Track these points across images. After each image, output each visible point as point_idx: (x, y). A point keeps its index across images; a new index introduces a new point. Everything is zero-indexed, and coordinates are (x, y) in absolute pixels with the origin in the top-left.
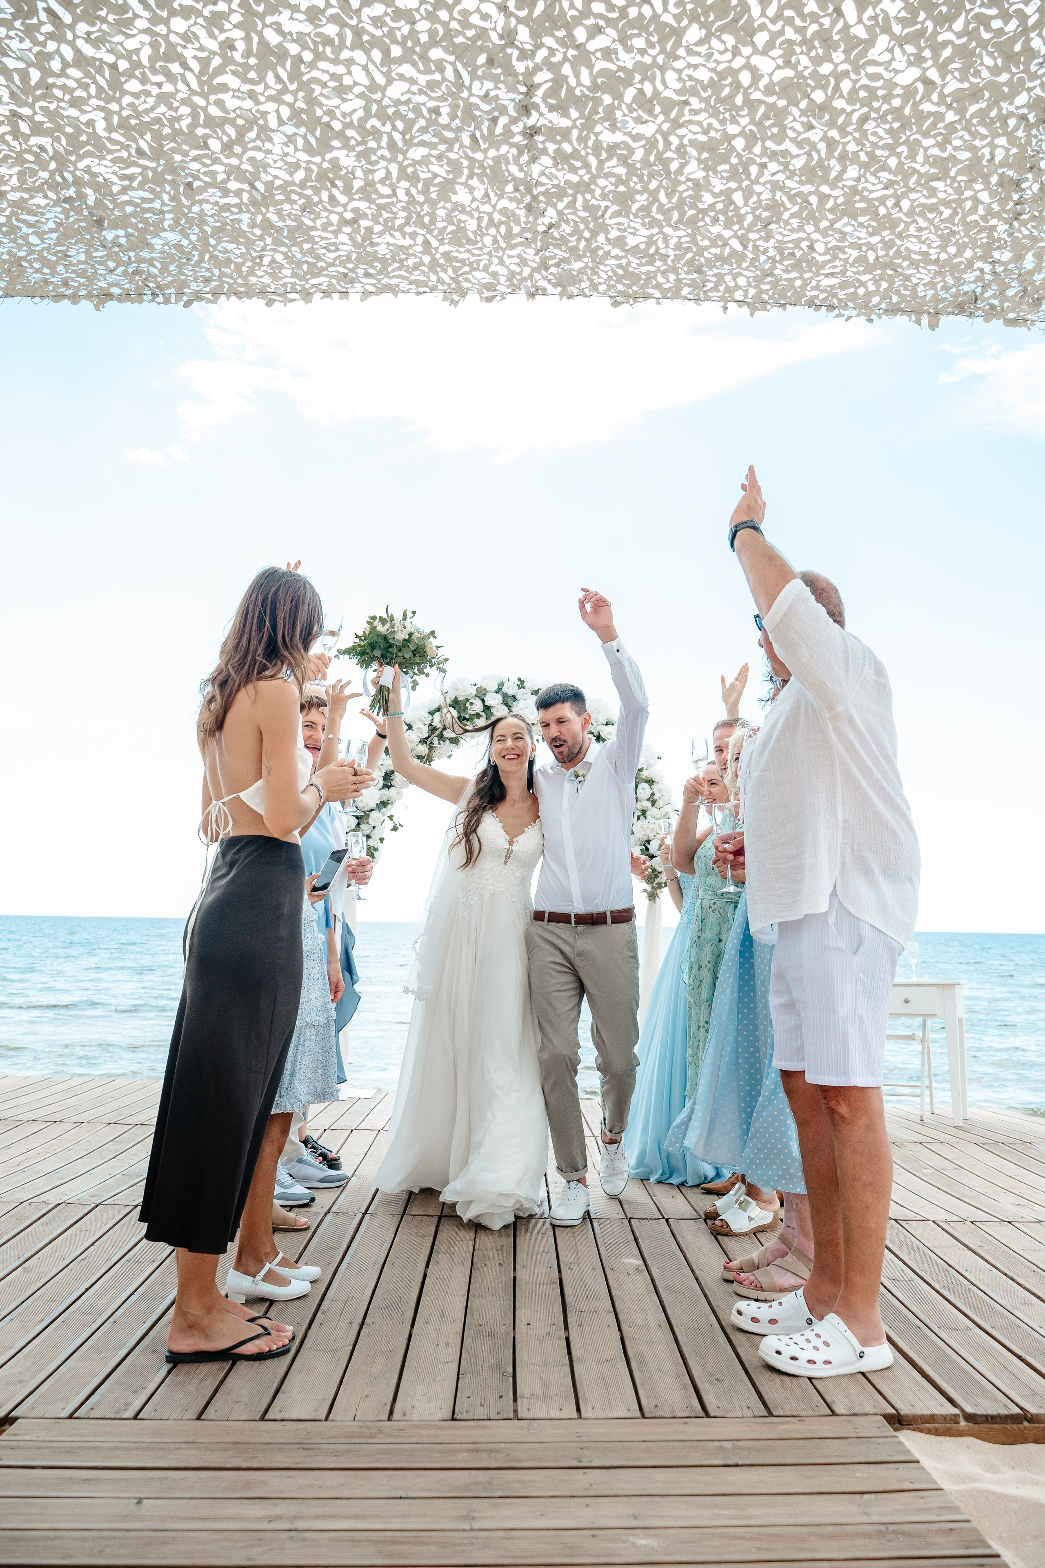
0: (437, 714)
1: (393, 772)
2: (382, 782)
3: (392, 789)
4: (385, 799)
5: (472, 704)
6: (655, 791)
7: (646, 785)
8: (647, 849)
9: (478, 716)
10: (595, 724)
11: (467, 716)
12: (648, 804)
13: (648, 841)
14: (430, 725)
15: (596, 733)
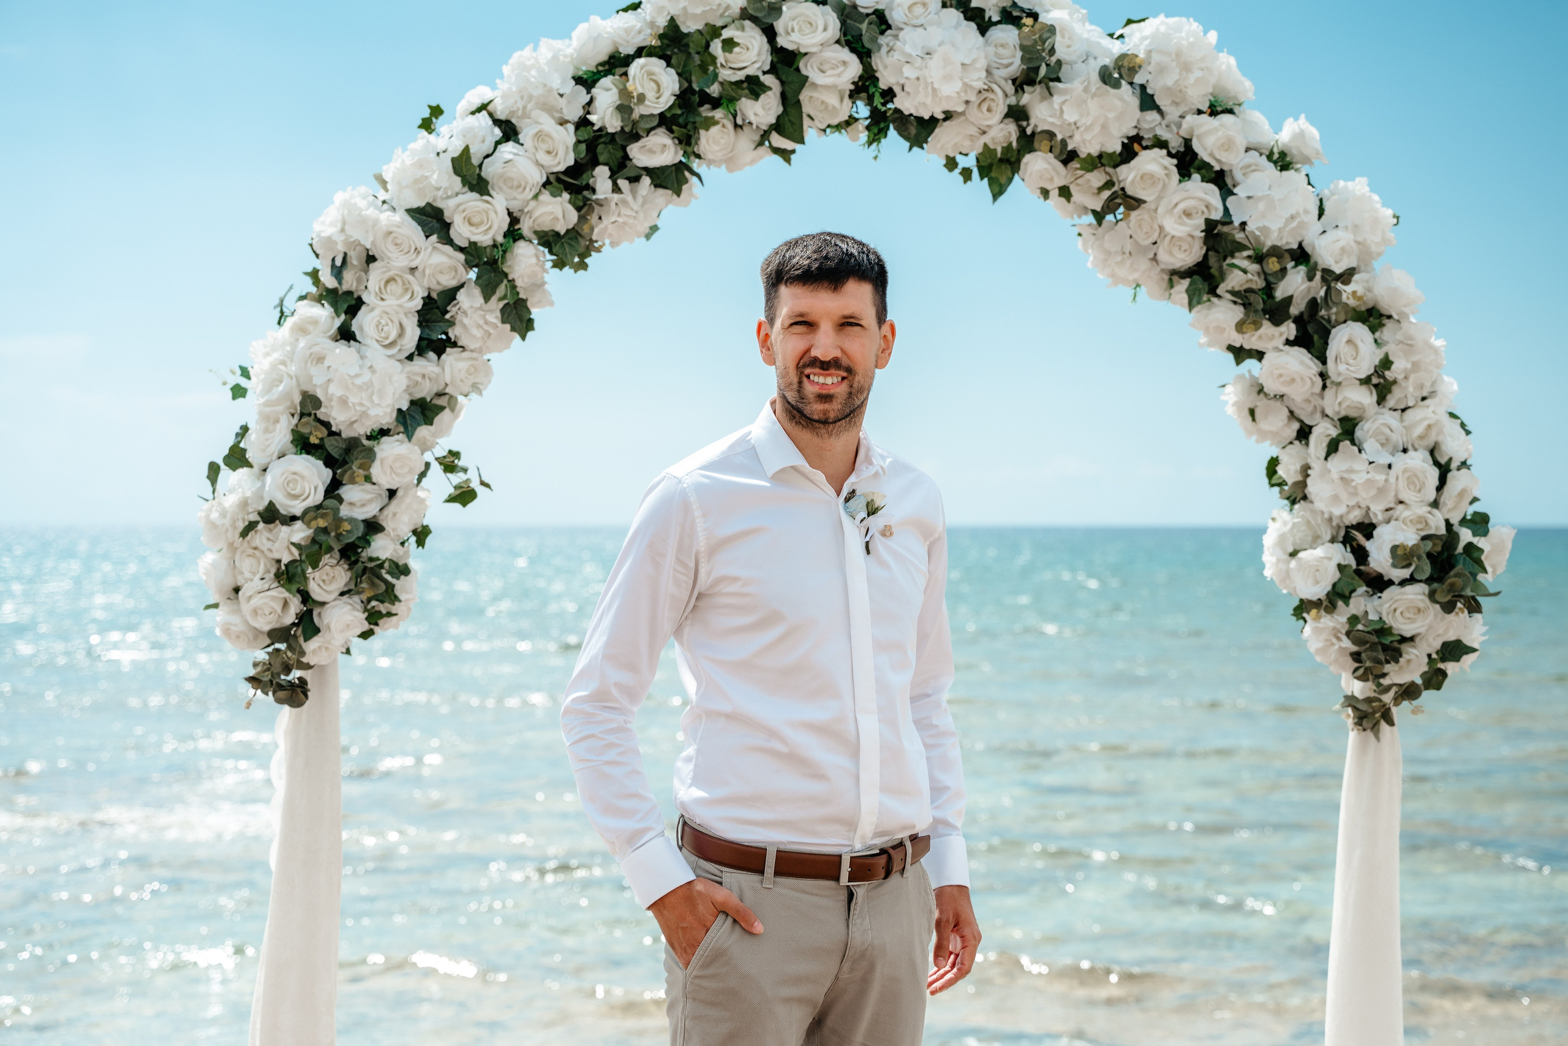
0: (606, 81)
1: (451, 295)
2: (413, 334)
3: (450, 354)
4: (425, 391)
5: (729, 44)
6: (1392, 349)
7: (1358, 331)
8: (1361, 555)
9: (753, 87)
10: (1172, 113)
11: (714, 90)
12: (1365, 398)
13: (1367, 529)
14: (583, 123)
15: (1176, 144)
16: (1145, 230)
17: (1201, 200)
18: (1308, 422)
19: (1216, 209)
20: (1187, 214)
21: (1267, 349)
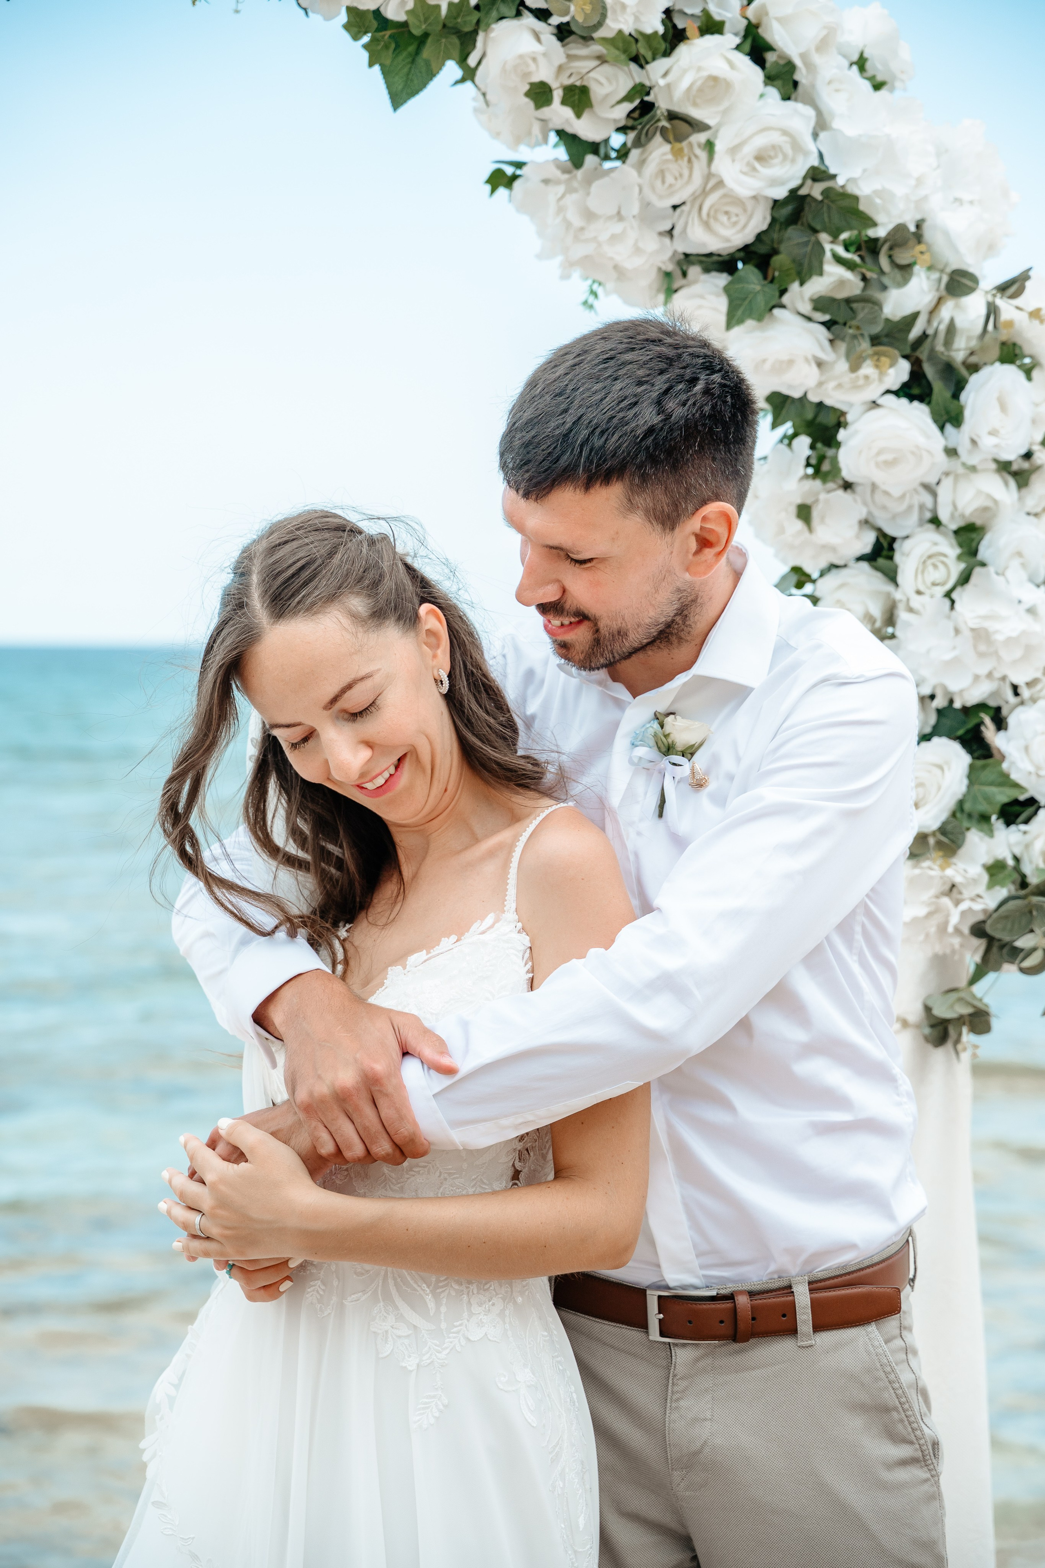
16: (670, 179)
17: (785, 133)
18: (891, 531)
19: (806, 153)
20: (761, 158)
21: (851, 405)
